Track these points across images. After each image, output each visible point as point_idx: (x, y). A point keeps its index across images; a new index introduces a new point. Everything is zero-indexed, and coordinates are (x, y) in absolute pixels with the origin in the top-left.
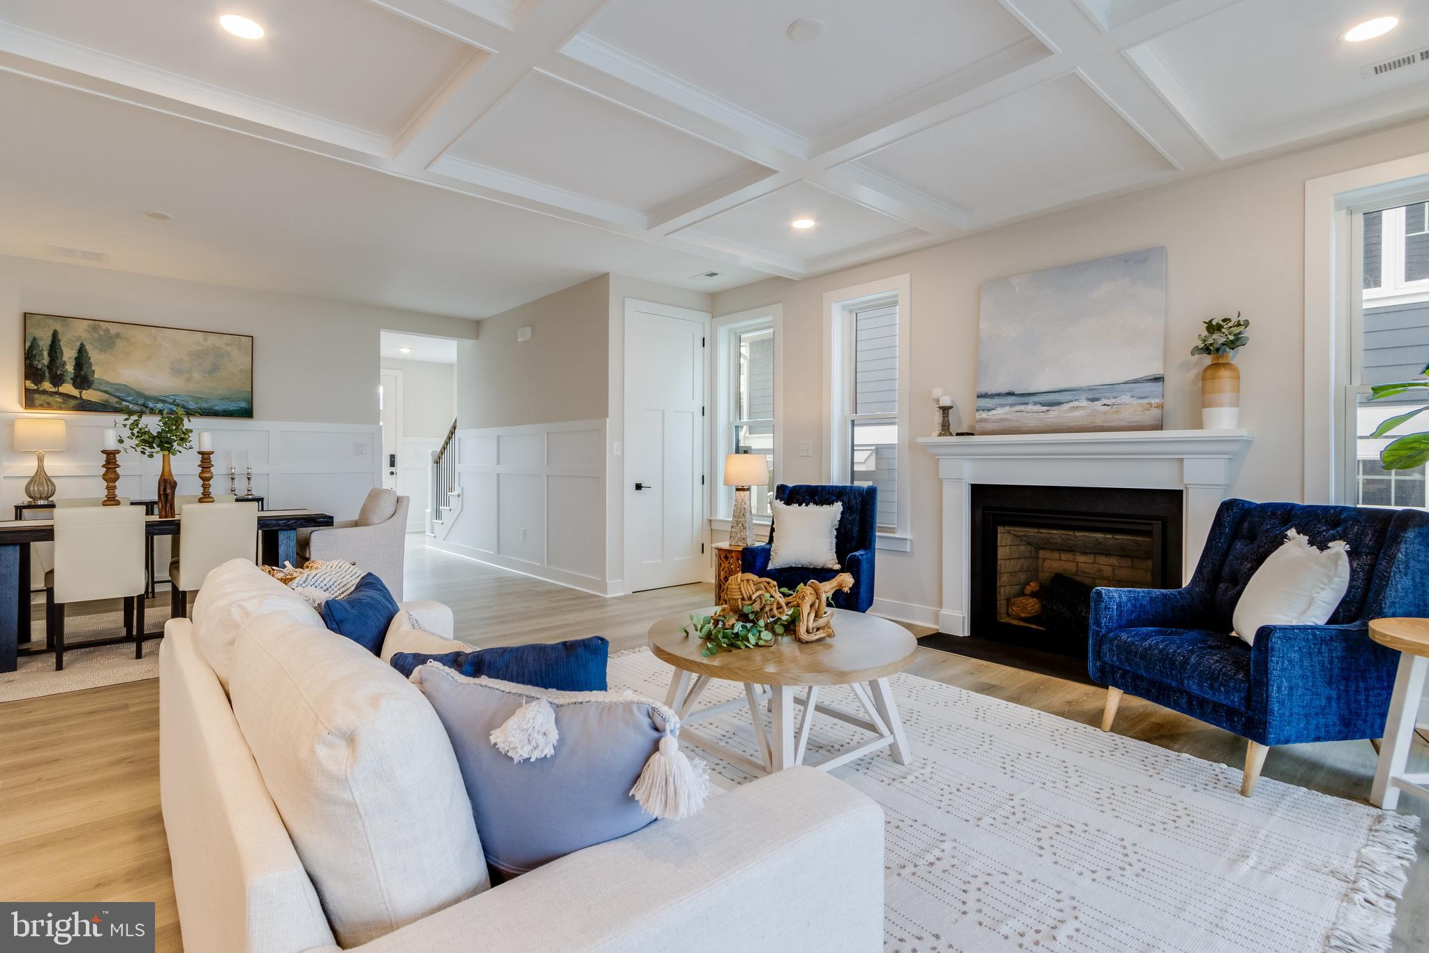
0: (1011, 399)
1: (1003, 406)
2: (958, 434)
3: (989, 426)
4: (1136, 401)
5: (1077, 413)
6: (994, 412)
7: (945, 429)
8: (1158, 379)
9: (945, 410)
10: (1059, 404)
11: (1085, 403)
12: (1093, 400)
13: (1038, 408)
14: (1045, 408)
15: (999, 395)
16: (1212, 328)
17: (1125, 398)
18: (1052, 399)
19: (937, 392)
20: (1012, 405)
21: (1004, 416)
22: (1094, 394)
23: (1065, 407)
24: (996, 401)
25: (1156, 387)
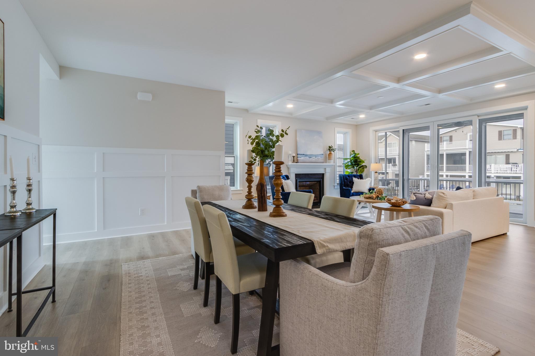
0: (304, 156)
1: (303, 157)
2: (296, 163)
3: (301, 161)
4: (321, 158)
5: (314, 160)
6: (301, 158)
7: (294, 161)
8: (323, 154)
9: (294, 157)
10: (311, 157)
11: (315, 158)
12: (316, 157)
13: (308, 158)
14: (309, 158)
15: (302, 154)
16: (330, 147)
17: (319, 157)
18: (310, 156)
19: (290, 152)
20: (304, 157)
21: (303, 159)
22: (316, 156)
23: (312, 158)
24: (302, 156)
25: (322, 155)
